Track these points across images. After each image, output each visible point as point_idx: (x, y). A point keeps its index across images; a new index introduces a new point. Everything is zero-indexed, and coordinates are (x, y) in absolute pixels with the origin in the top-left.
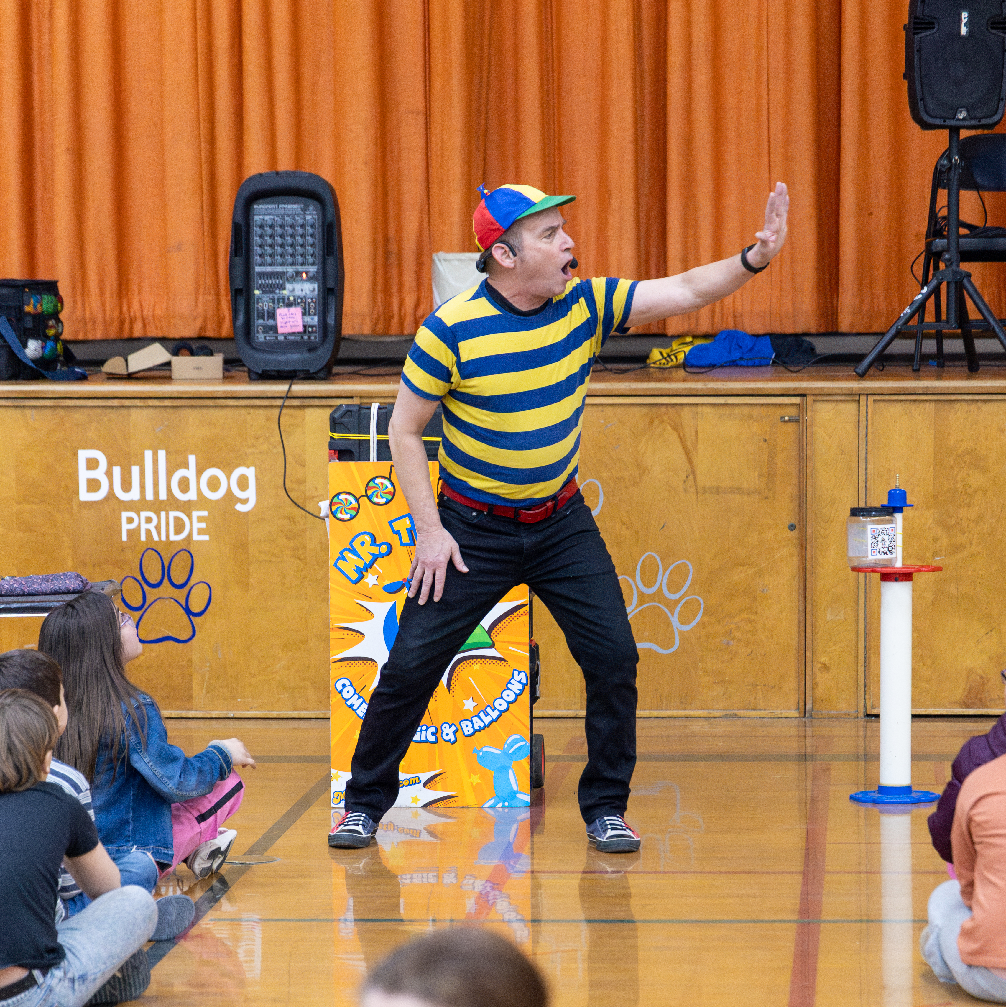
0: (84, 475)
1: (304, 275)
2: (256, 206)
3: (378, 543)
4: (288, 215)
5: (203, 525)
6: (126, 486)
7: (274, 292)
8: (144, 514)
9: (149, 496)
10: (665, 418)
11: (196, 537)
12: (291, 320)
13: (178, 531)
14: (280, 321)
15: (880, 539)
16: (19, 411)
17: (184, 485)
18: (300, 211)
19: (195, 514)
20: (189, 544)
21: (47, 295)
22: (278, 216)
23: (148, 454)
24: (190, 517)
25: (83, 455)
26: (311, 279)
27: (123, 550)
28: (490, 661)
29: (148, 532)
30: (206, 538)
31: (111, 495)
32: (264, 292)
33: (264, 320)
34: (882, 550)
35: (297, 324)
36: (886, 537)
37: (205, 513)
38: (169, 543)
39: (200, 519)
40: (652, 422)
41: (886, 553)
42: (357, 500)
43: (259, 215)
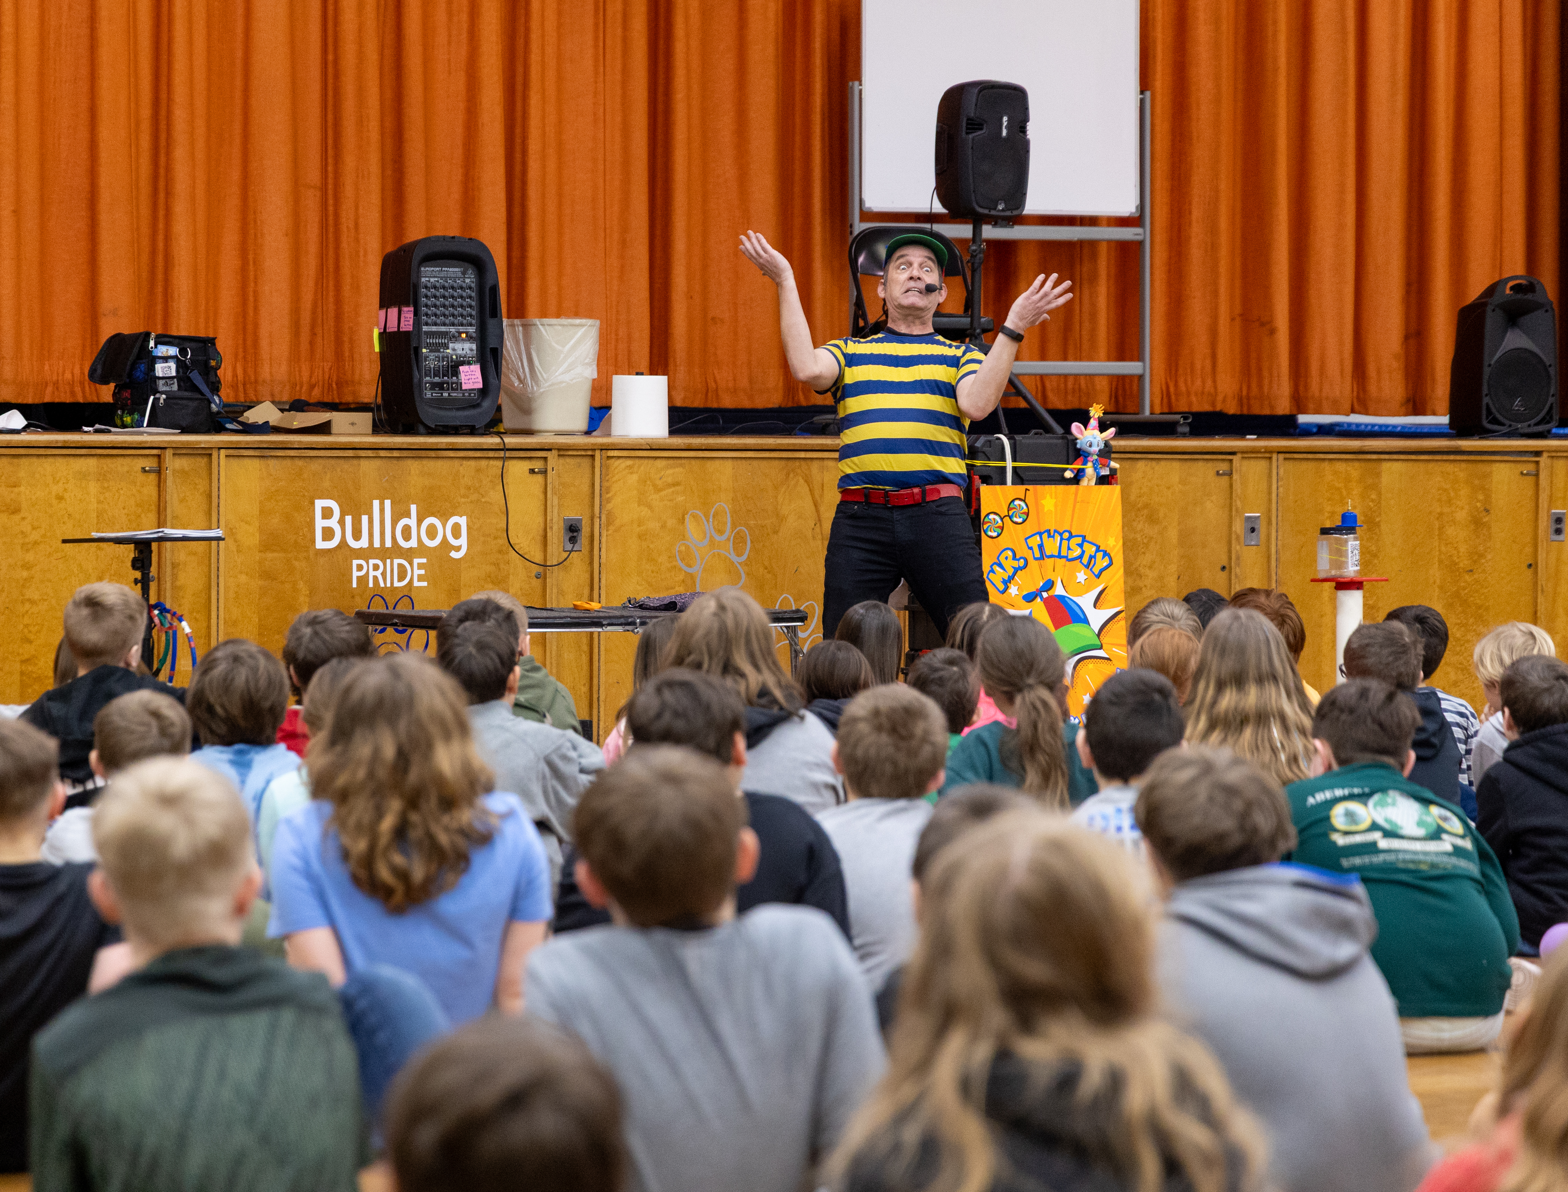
0: (320, 523)
1: (464, 336)
2: (422, 269)
3: (1017, 557)
4: (450, 278)
5: (422, 572)
6: (357, 536)
7: (439, 351)
8: (372, 562)
9: (377, 544)
10: (799, 471)
11: (416, 583)
12: (473, 377)
13: (401, 579)
14: (463, 377)
16: (263, 461)
17: (407, 533)
18: (460, 275)
19: (416, 561)
20: (410, 590)
22: (441, 278)
23: (376, 503)
24: (411, 564)
25: (319, 504)
26: (470, 338)
27: (353, 597)
29: (375, 578)
30: (425, 584)
31: (343, 542)
32: (431, 351)
33: (431, 377)
35: (476, 380)
37: (424, 560)
38: (393, 589)
39: (420, 566)
40: (788, 475)
42: (1002, 519)
43: (426, 277)
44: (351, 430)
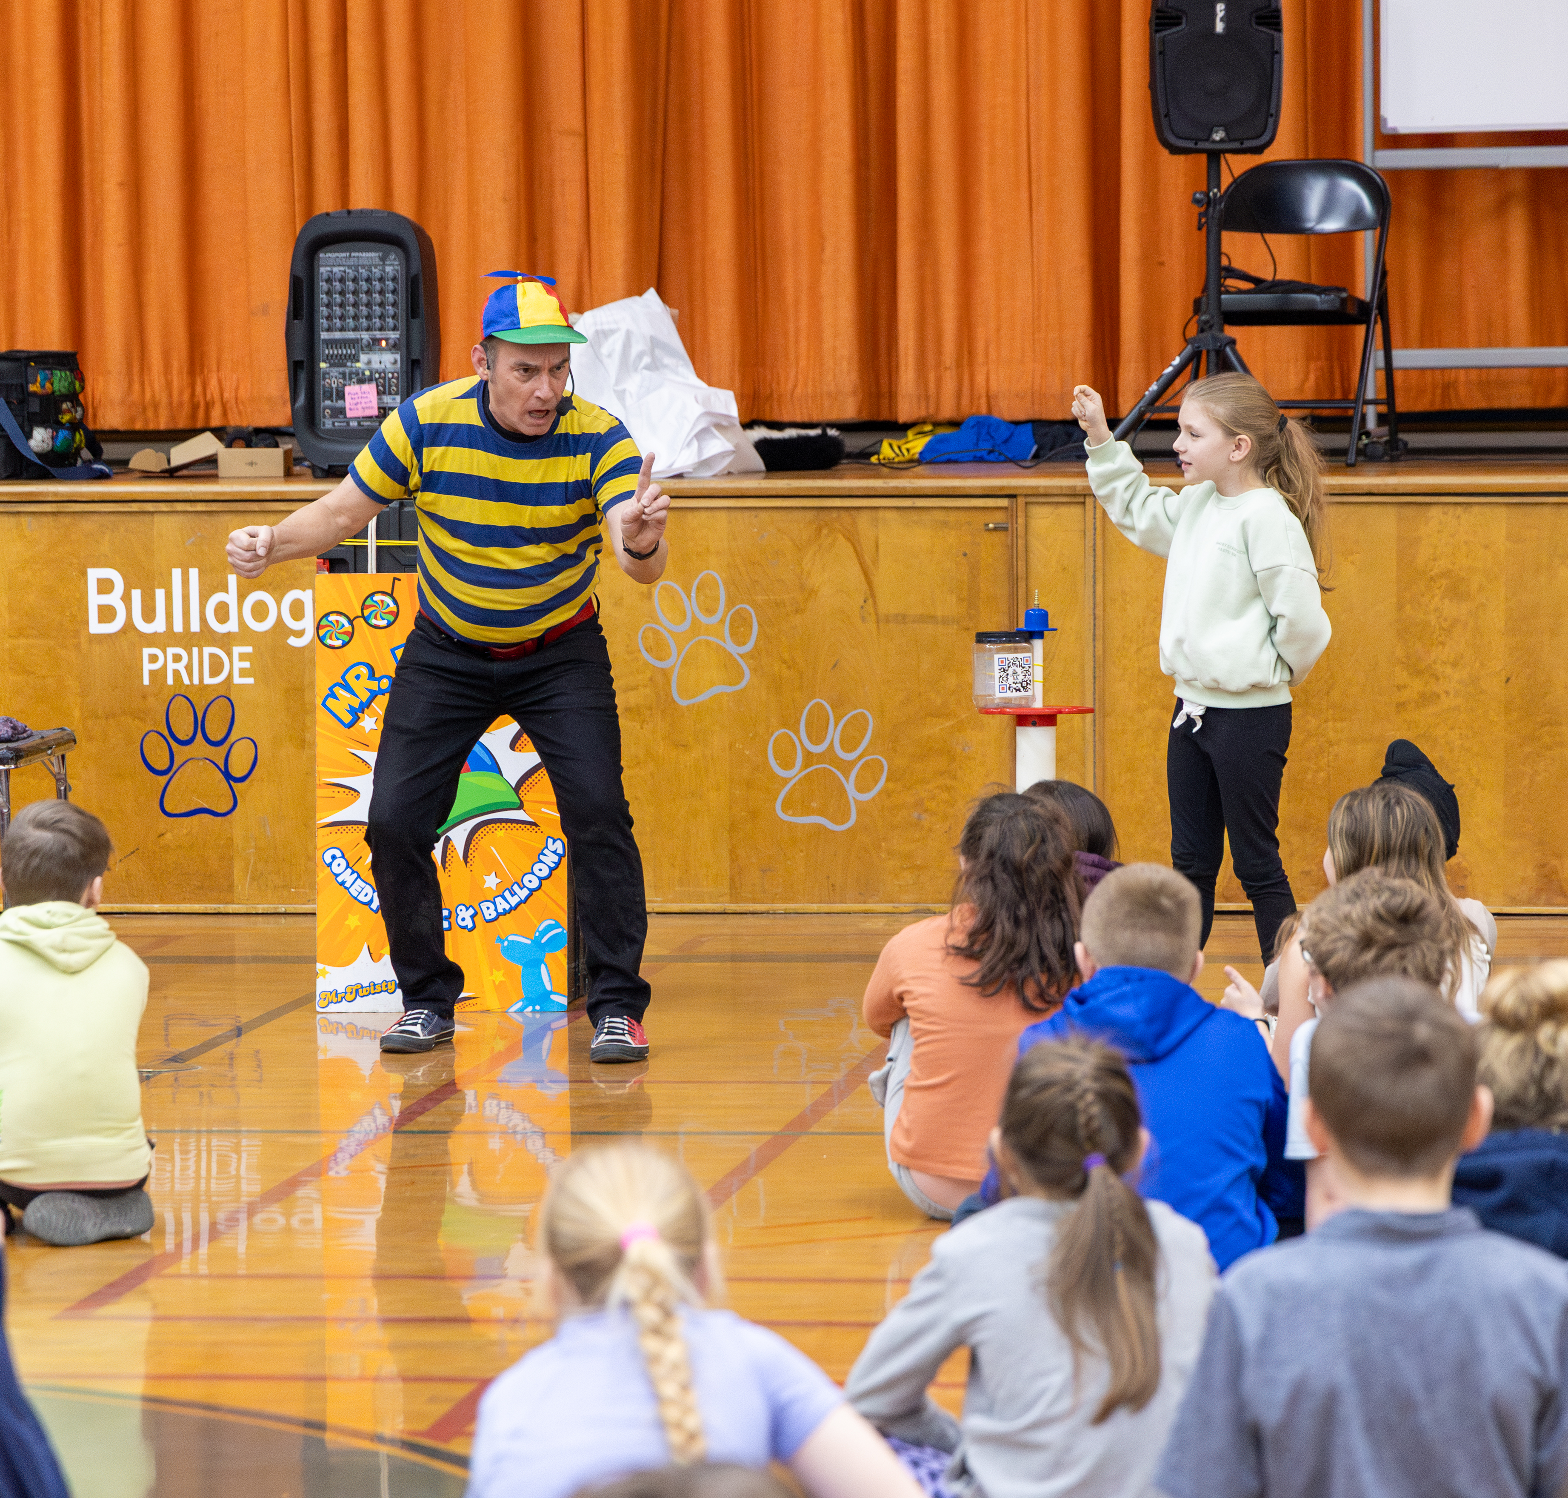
0: (95, 600)
1: (384, 343)
2: (322, 255)
3: (377, 676)
4: (363, 267)
5: (246, 665)
6: (149, 615)
7: (345, 366)
8: (171, 651)
9: (178, 627)
10: (837, 526)
11: (237, 680)
12: (363, 401)
13: (214, 673)
14: (348, 402)
15: (1010, 671)
16: (13, 520)
17: (222, 613)
18: (377, 261)
19: (237, 650)
20: (229, 688)
21: (60, 370)
22: (349, 267)
23: (177, 573)
24: (229, 654)
25: (94, 574)
26: (394, 347)
27: (144, 697)
28: (517, 826)
29: (176, 673)
30: (250, 681)
31: (129, 625)
32: (331, 366)
33: (332, 401)
34: (1014, 686)
35: (370, 405)
36: (1019, 670)
37: (249, 649)
38: (203, 687)
39: (243, 657)
40: (819, 530)
41: (1019, 690)
42: (351, 622)
43: (326, 266)
44: (250, 471)
